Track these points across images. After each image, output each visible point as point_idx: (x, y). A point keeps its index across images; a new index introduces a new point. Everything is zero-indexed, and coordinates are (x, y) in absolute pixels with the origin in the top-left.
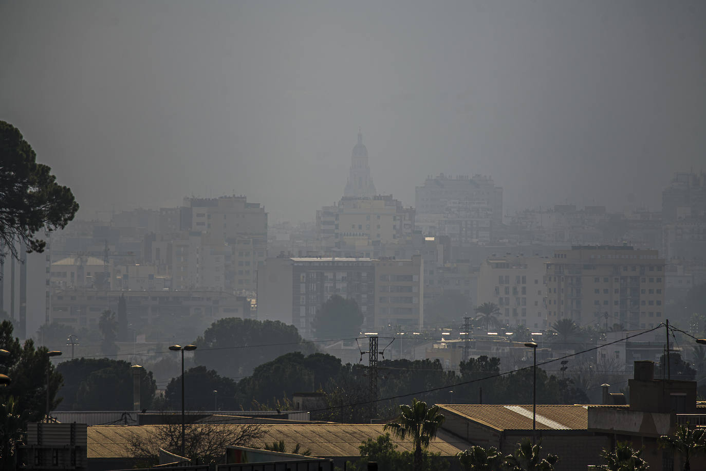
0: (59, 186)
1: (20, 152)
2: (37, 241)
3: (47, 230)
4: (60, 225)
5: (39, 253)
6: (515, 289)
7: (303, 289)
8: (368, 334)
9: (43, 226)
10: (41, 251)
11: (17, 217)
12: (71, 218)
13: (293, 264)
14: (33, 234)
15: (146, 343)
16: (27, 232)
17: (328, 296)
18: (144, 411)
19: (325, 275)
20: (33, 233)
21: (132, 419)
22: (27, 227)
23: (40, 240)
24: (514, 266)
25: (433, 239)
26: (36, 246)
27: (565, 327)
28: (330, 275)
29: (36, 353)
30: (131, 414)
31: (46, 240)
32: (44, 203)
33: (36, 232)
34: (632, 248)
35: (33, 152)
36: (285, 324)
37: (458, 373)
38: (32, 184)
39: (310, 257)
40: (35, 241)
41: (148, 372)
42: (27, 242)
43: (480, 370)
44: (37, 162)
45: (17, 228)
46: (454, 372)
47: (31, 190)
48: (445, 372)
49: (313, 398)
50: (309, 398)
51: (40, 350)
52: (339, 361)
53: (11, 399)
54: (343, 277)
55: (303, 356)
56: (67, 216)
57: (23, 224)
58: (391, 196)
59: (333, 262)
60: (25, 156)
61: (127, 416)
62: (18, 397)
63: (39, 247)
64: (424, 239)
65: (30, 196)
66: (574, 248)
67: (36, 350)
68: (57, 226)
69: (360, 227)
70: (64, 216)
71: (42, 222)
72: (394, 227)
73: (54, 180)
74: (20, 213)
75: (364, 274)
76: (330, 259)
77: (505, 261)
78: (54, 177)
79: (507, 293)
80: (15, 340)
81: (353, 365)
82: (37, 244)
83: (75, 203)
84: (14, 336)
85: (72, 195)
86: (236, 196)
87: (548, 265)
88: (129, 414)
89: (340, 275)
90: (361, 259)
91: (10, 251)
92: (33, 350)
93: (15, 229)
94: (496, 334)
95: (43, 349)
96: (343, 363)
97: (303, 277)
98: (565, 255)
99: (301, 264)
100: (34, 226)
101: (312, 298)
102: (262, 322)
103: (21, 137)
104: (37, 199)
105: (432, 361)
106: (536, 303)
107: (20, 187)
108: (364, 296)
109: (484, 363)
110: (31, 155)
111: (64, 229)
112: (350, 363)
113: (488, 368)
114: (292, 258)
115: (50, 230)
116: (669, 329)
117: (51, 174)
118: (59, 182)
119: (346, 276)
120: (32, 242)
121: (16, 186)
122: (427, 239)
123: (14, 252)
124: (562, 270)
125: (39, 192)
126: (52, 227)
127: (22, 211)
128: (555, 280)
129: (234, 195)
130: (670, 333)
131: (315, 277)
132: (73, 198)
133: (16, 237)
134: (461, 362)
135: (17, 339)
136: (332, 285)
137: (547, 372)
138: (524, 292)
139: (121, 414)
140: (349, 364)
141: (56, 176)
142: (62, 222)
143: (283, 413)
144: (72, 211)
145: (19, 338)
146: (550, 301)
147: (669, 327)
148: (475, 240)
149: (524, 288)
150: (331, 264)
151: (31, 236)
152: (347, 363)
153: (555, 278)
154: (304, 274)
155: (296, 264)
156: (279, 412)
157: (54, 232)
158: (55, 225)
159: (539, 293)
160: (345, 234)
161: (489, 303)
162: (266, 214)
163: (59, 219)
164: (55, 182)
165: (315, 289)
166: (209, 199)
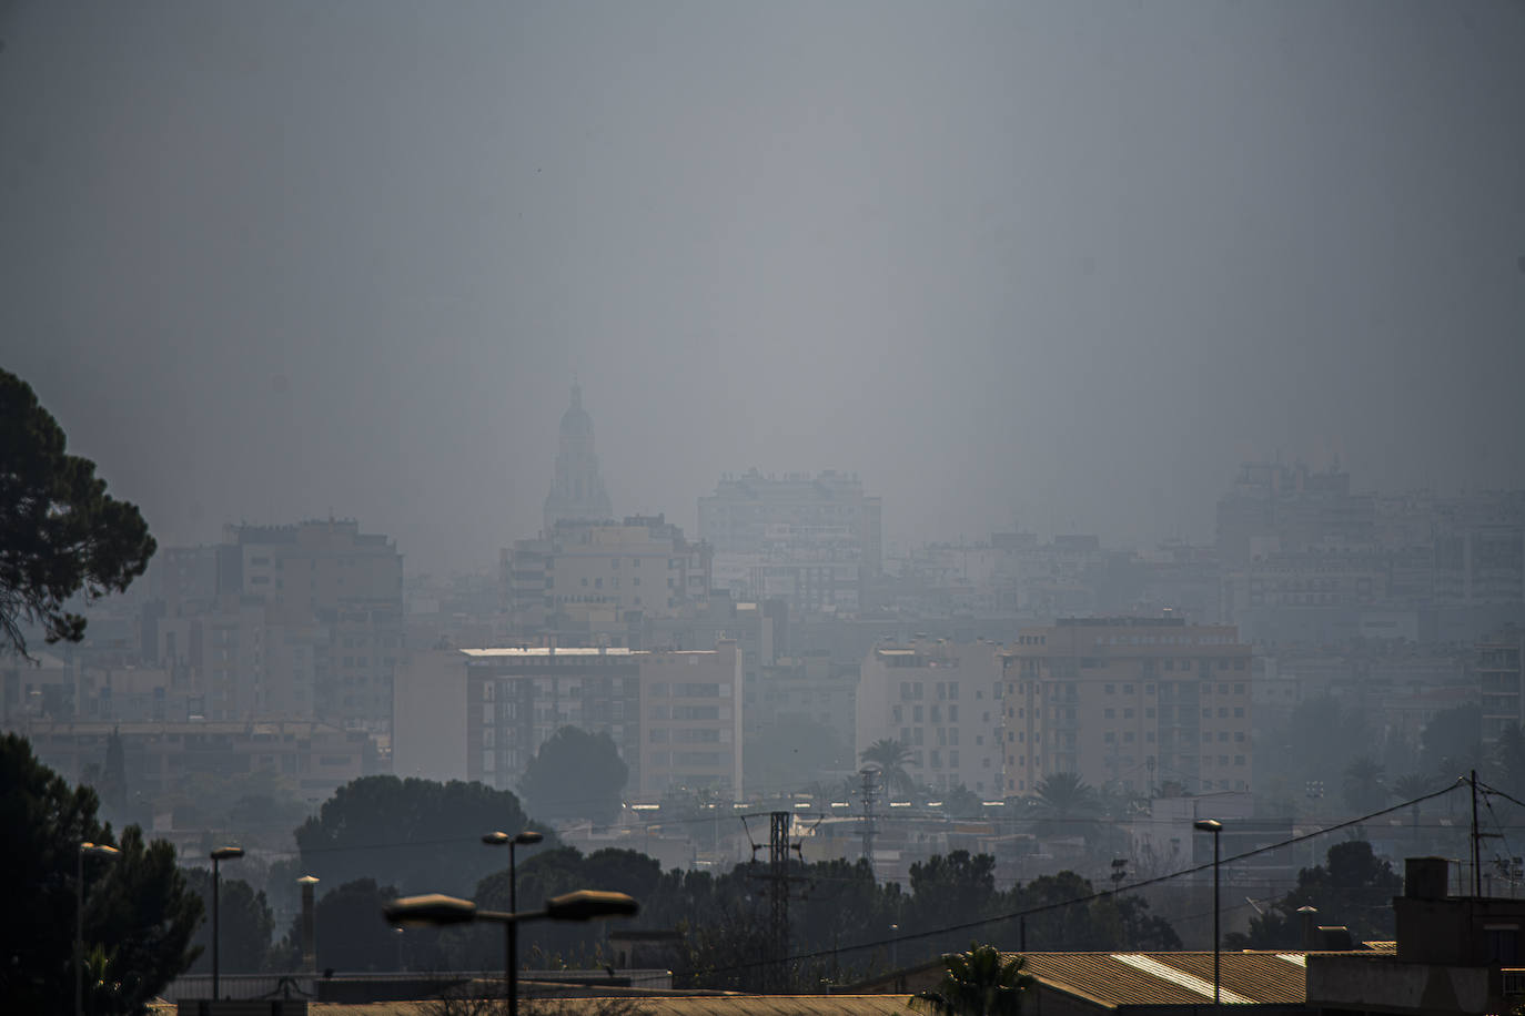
0: (116, 503)
1: (35, 432)
2: (68, 617)
3: (90, 595)
4: (116, 583)
5: (72, 644)
6: (935, 710)
7: (489, 713)
8: (640, 807)
9: (81, 585)
10: (77, 638)
11: (26, 567)
12: (140, 570)
13: (467, 663)
14: (59, 604)
15: (173, 831)
16: (46, 600)
17: (544, 731)
18: (328, 974)
19: (536, 683)
20: (60, 600)
21: (299, 991)
22: (45, 588)
23: (73, 614)
24: (931, 661)
25: (752, 606)
26: (67, 629)
27: (1061, 788)
28: (543, 684)
29: (148, 853)
30: (297, 981)
31: (87, 614)
32: (82, 537)
33: (66, 599)
34: (1180, 622)
35: (59, 431)
36: (491, 789)
37: (907, 889)
38: (59, 498)
39: (503, 647)
40: (64, 618)
41: (256, 892)
42: (46, 620)
43: (953, 881)
44: (68, 452)
45: (26, 592)
46: (898, 886)
47: (56, 510)
48: (880, 886)
49: (656, 943)
50: (647, 943)
51: (155, 846)
52: (656, 864)
53: (99, 950)
54: (572, 689)
55: (579, 855)
56: (130, 565)
57: (36, 582)
58: (662, 516)
59: (552, 657)
60: (43, 440)
61: (290, 985)
62: (117, 947)
63: (73, 630)
64: (735, 607)
65: (56, 522)
66: (1062, 623)
67: (147, 847)
68: (112, 585)
69: (599, 582)
70: (125, 565)
71: (77, 578)
72: (670, 581)
73: (103, 490)
74: (32, 561)
75: (617, 683)
76: (544, 651)
77: (911, 653)
78: (102, 484)
79: (918, 719)
80: (102, 825)
81: (686, 872)
82: (68, 624)
83: (149, 537)
84: (101, 818)
85: (141, 521)
86: (337, 519)
87: (1006, 660)
88: (292, 981)
89: (566, 684)
90: (609, 651)
91: (12, 640)
92: (141, 846)
93: (21, 594)
94: (909, 804)
95: (161, 844)
96: (665, 869)
97: (490, 689)
98: (1043, 638)
99: (484, 663)
100: (62, 587)
101: (509, 733)
102: (444, 784)
103: (35, 400)
104: (69, 531)
105: (853, 863)
106: (980, 740)
107: (30, 505)
108: (618, 728)
109: (961, 866)
110: (55, 438)
111: (126, 593)
112: (681, 868)
113: (970, 875)
114: (466, 651)
115: (97, 595)
116: (1478, 792)
117: (97, 475)
118: (115, 493)
119: (579, 685)
120: (58, 621)
121: (24, 504)
122: (741, 606)
123: (18, 641)
124: (1036, 671)
125: (73, 514)
126: (100, 587)
127: (35, 556)
128: (1021, 692)
129: (332, 519)
130: (1480, 797)
131: (514, 690)
132: (144, 527)
133: (22, 611)
134: (914, 865)
135: (108, 826)
136: (550, 707)
137: (1094, 884)
138: (953, 718)
139: (278, 981)
140: (677, 872)
141: (108, 482)
142: (121, 578)
143: (619, 974)
144: (141, 555)
145: (112, 823)
146: (1011, 734)
147: (1477, 785)
148: (827, 609)
149: (953, 709)
150: (547, 663)
151: (57, 608)
152: (674, 867)
153: (1021, 687)
154: (492, 684)
155: (474, 663)
156: (611, 973)
157: (104, 598)
158: (107, 585)
159: (986, 717)
160: (566, 599)
161: (890, 740)
162: (400, 557)
163: (116, 572)
164: (104, 494)
165: (514, 716)
166: (278, 528)
